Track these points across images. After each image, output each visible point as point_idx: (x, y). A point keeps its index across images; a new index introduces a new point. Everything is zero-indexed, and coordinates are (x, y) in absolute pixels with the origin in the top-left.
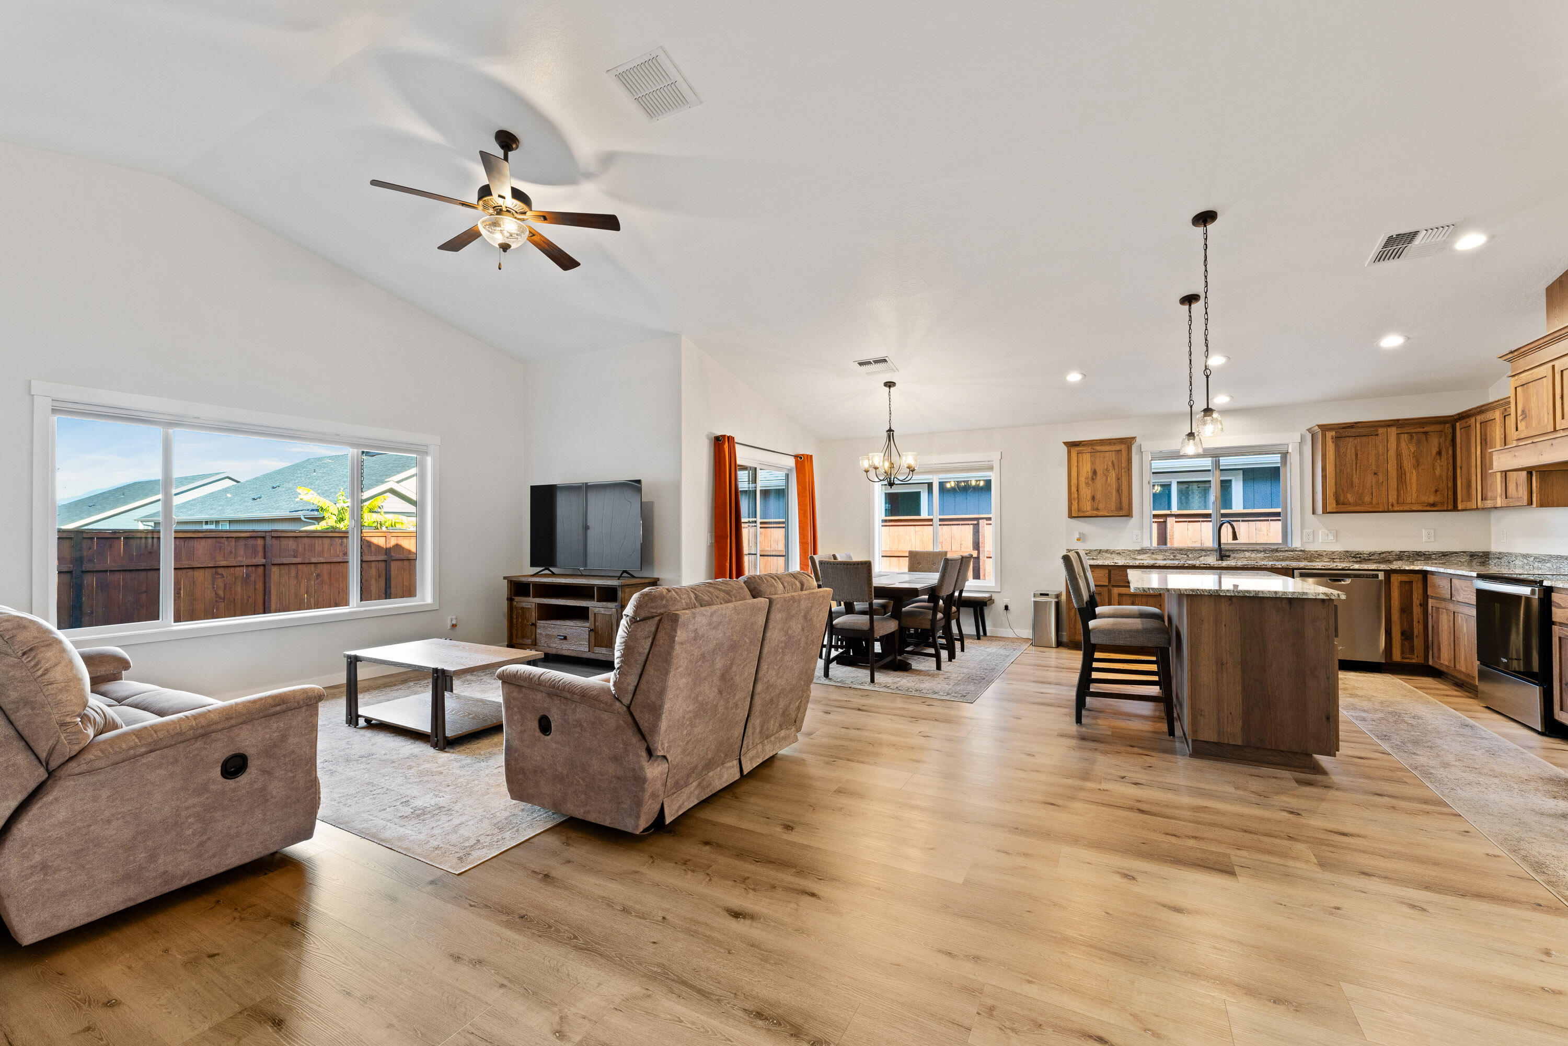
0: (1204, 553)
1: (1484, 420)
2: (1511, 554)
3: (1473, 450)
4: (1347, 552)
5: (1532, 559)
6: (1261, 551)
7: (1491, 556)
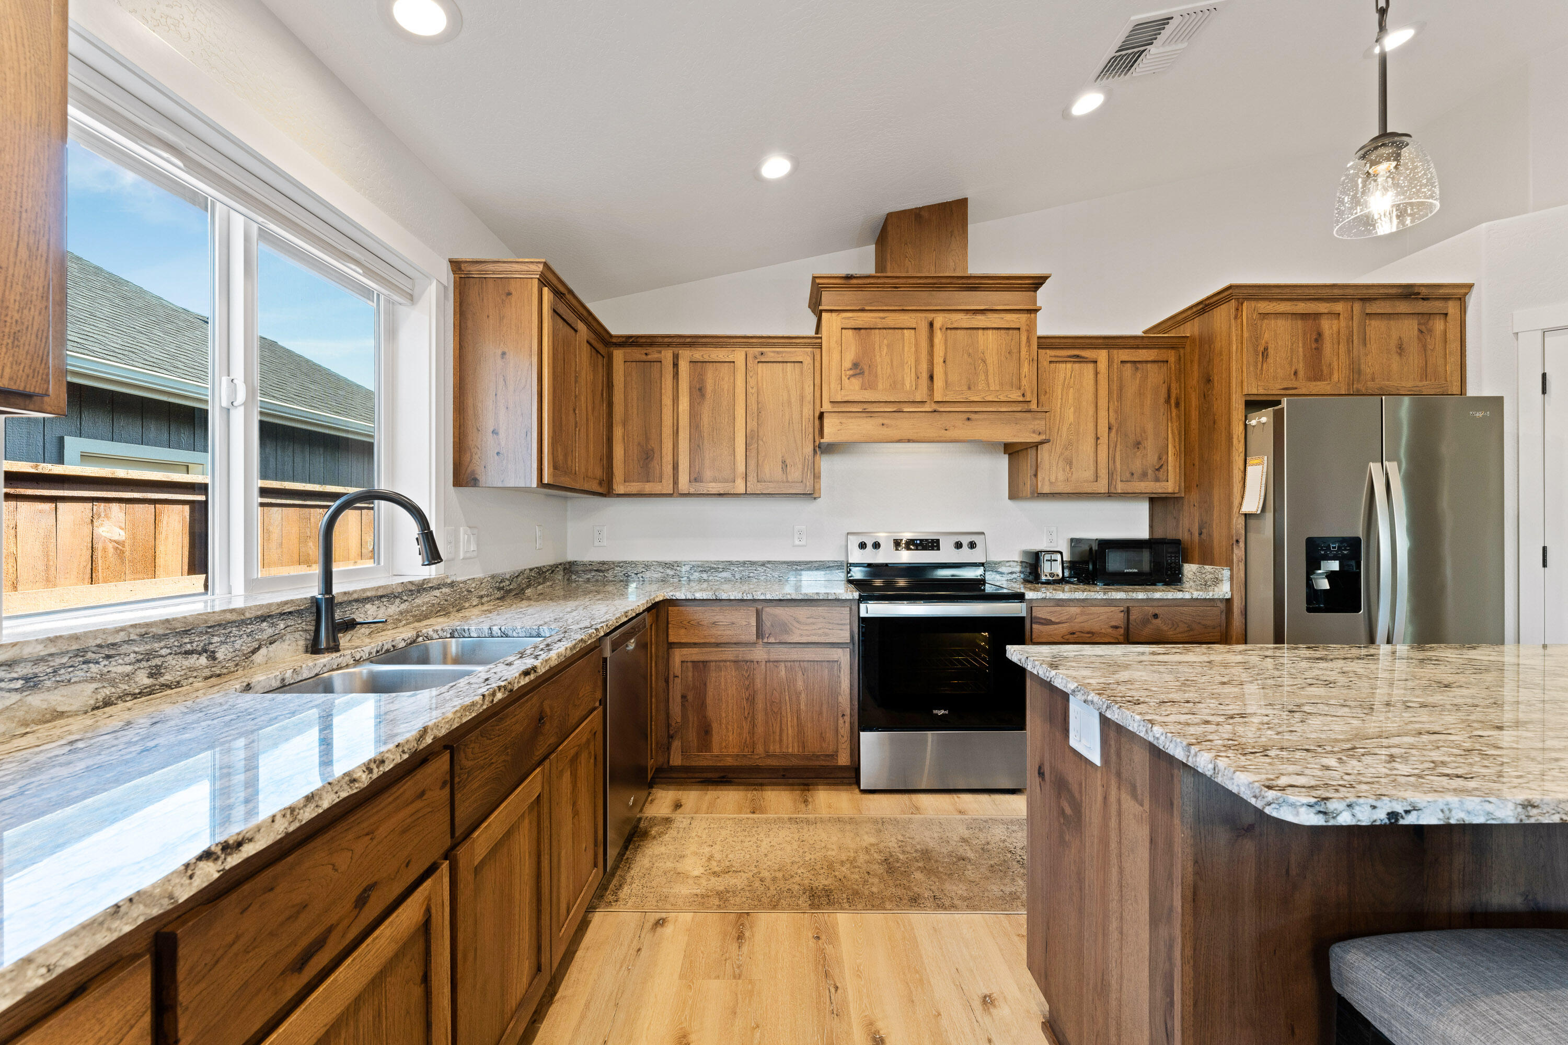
0: (267, 630)
1: (702, 359)
2: (633, 564)
3: (667, 401)
4: (493, 577)
5: (687, 568)
6: (396, 597)
7: (574, 568)
